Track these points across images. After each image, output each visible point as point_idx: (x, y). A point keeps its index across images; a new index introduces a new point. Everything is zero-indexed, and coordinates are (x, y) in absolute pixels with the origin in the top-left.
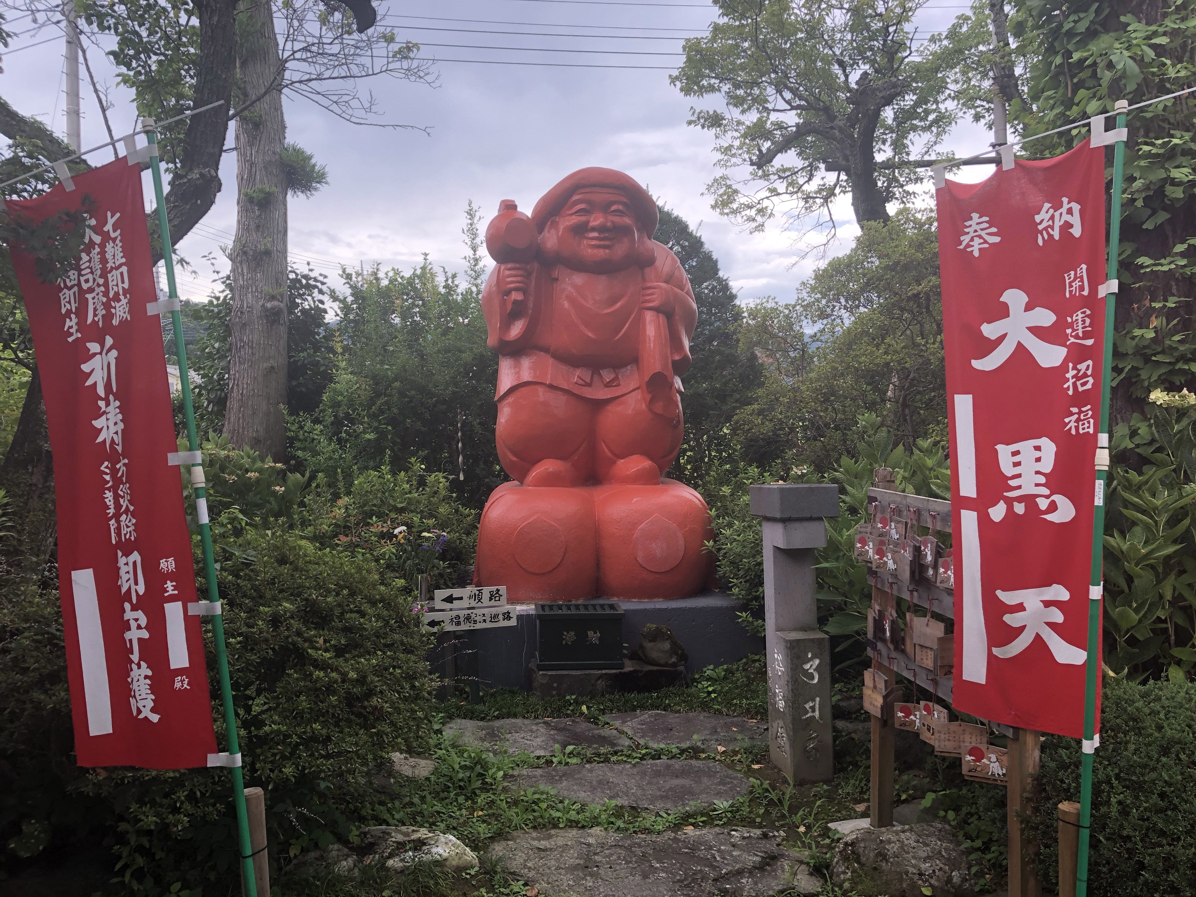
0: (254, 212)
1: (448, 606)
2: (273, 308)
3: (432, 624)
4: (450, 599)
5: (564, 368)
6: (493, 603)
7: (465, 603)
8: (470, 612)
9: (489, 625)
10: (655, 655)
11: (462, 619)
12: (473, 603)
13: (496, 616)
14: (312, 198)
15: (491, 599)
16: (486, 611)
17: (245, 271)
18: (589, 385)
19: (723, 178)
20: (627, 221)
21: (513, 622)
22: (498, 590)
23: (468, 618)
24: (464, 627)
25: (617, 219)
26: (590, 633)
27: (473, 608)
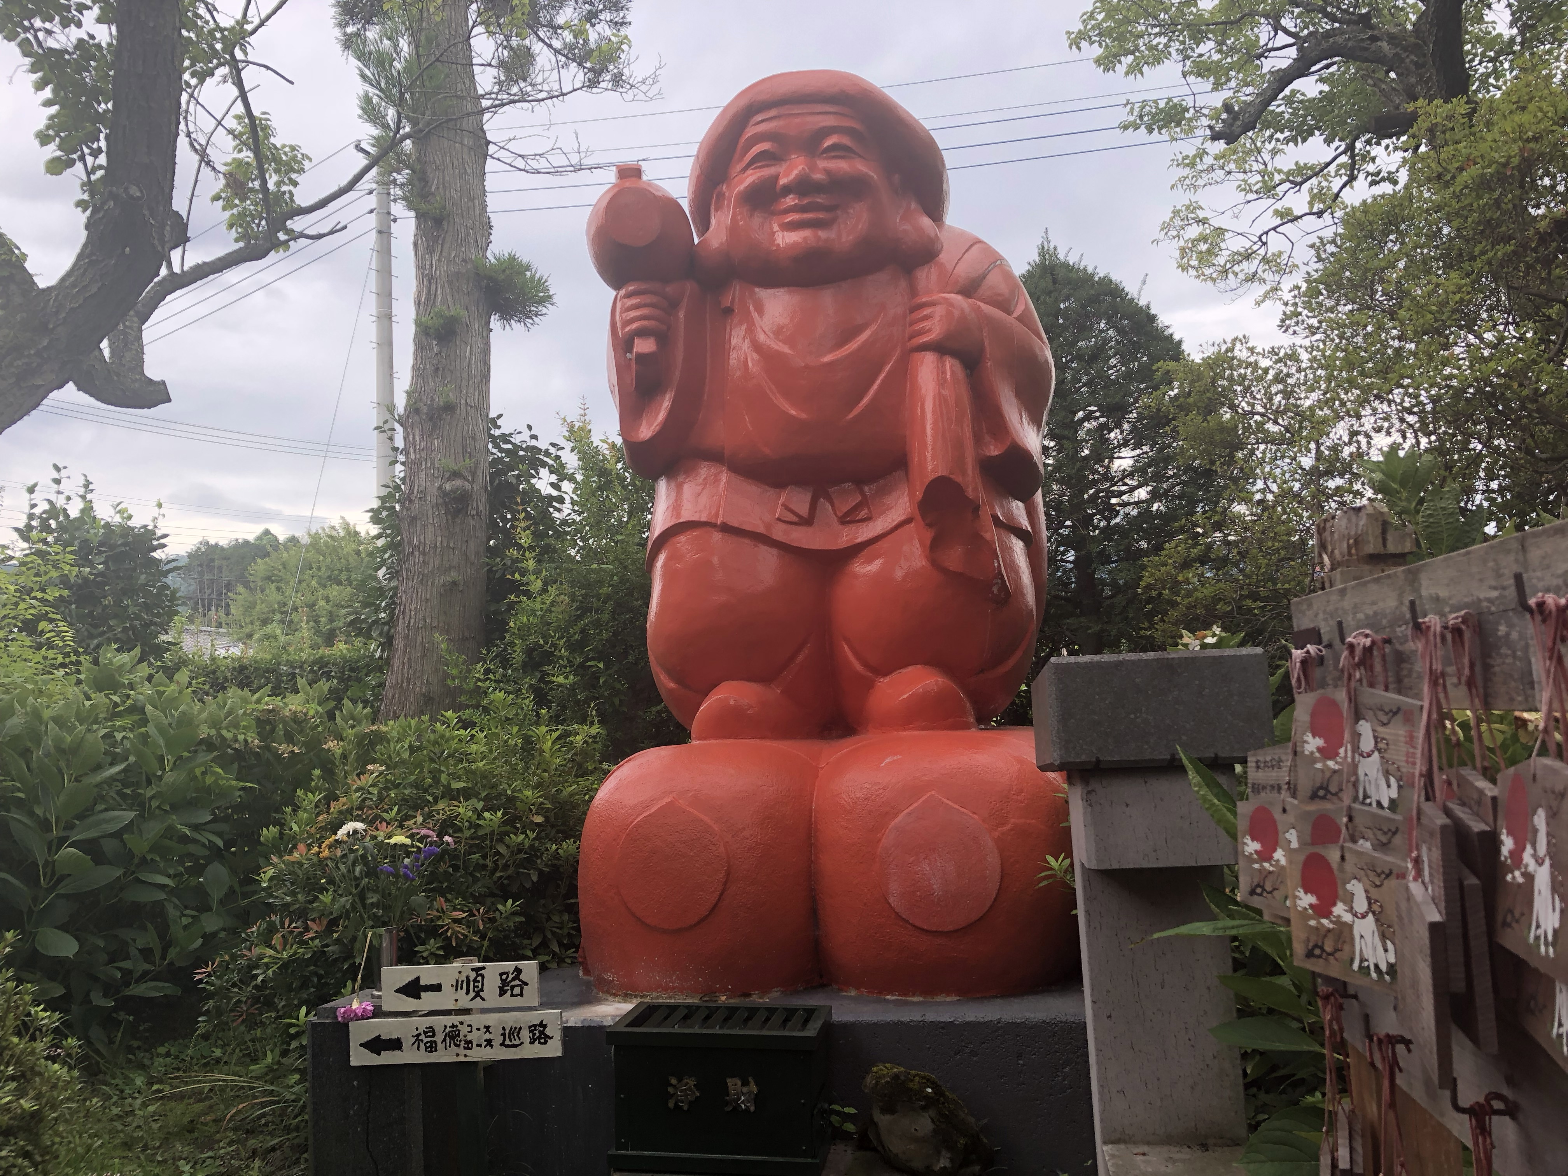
0: (431, 349)
1: (410, 1004)
2: (454, 491)
3: (376, 1045)
4: (413, 989)
5: (752, 489)
6: (507, 1000)
7: (444, 1000)
8: (455, 1019)
9: (498, 1053)
10: (896, 1146)
11: (439, 1038)
12: (465, 1001)
13: (515, 1032)
14: (534, 329)
15: (502, 992)
16: (491, 1019)
17: (417, 438)
18: (807, 521)
19: (1192, 207)
20: (861, 167)
21: (554, 1049)
22: (518, 971)
23: (453, 1035)
24: (445, 1055)
25: (841, 166)
26: (733, 1084)
27: (466, 1011)
